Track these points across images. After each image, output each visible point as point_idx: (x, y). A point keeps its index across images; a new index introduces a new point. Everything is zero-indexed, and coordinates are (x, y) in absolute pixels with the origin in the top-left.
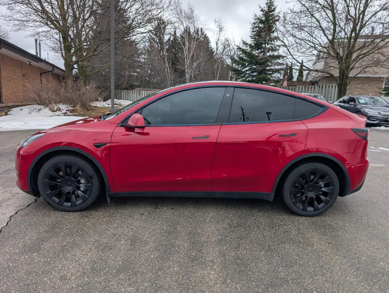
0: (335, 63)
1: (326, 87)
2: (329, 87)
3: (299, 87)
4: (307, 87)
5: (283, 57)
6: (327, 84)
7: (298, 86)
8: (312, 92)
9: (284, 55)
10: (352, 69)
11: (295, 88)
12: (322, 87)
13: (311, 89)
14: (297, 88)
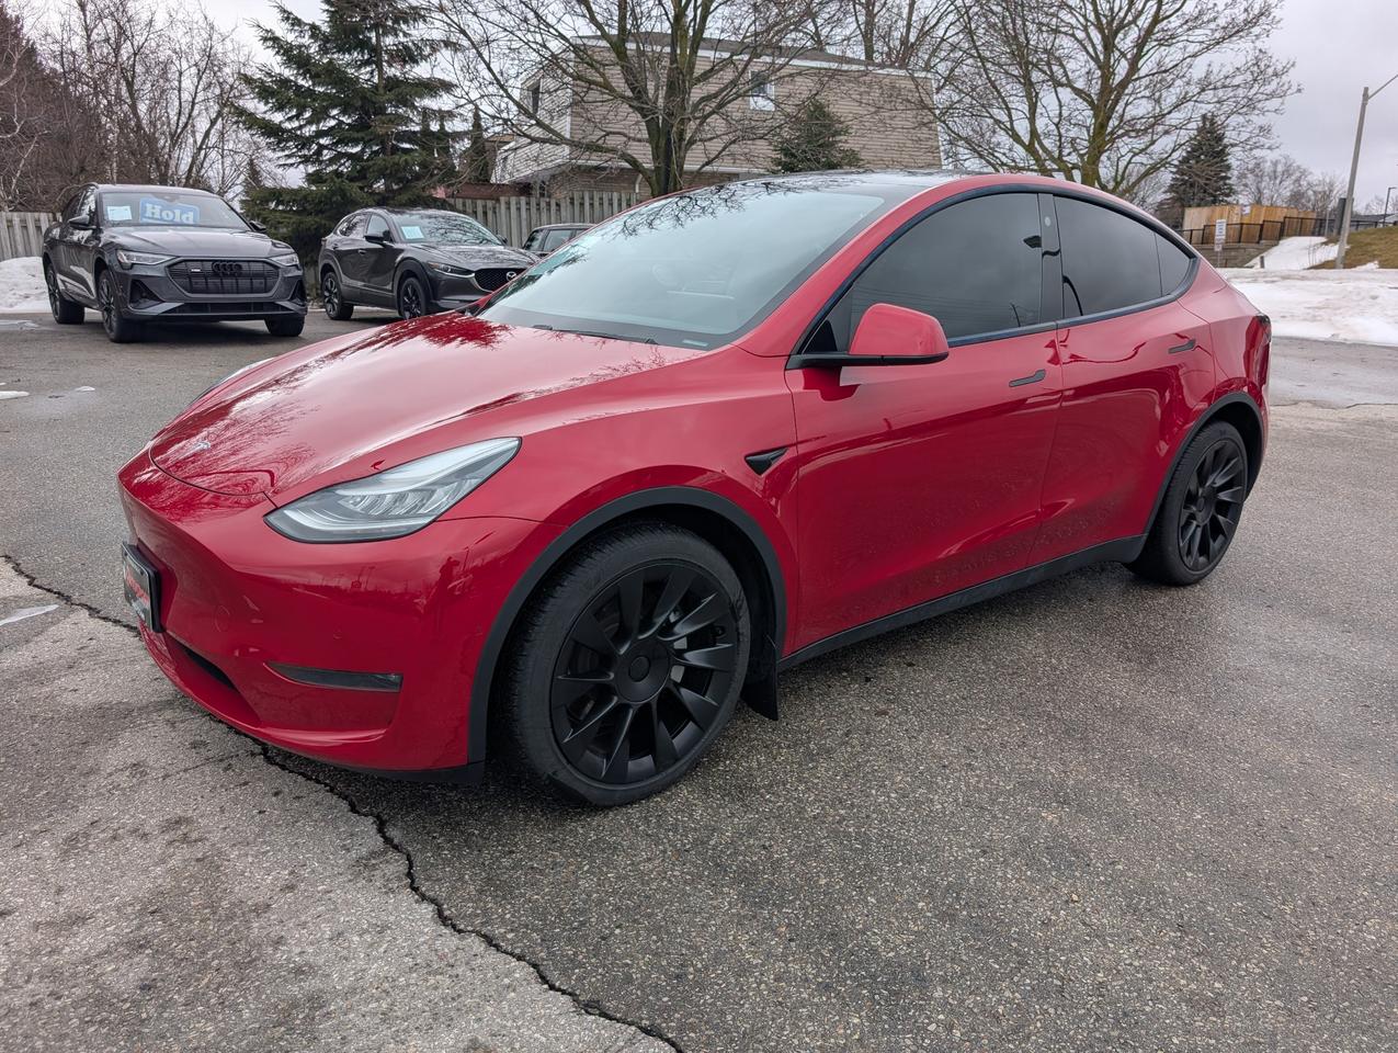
0: (628, 121)
1: (592, 205)
2: (601, 204)
3: (508, 204)
4: (533, 201)
5: (447, 87)
6: (583, 191)
7: (503, 199)
8: (553, 218)
9: (449, 78)
10: (692, 142)
11: (494, 208)
12: (582, 204)
13: (549, 210)
14: (503, 206)
